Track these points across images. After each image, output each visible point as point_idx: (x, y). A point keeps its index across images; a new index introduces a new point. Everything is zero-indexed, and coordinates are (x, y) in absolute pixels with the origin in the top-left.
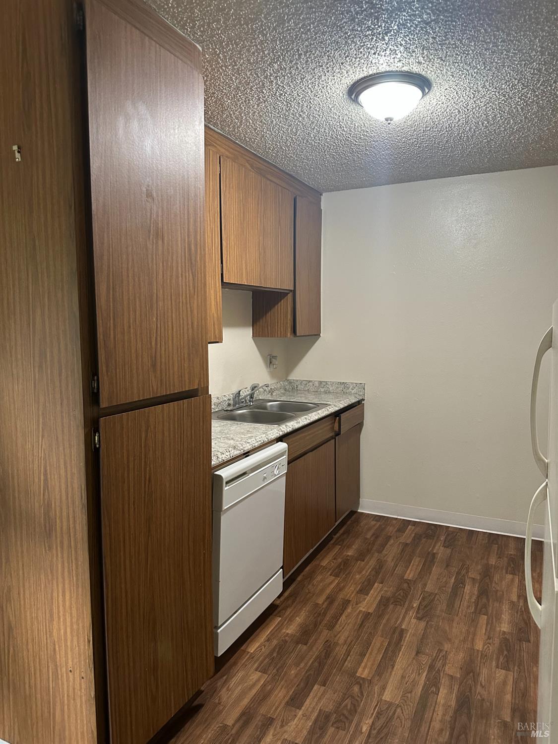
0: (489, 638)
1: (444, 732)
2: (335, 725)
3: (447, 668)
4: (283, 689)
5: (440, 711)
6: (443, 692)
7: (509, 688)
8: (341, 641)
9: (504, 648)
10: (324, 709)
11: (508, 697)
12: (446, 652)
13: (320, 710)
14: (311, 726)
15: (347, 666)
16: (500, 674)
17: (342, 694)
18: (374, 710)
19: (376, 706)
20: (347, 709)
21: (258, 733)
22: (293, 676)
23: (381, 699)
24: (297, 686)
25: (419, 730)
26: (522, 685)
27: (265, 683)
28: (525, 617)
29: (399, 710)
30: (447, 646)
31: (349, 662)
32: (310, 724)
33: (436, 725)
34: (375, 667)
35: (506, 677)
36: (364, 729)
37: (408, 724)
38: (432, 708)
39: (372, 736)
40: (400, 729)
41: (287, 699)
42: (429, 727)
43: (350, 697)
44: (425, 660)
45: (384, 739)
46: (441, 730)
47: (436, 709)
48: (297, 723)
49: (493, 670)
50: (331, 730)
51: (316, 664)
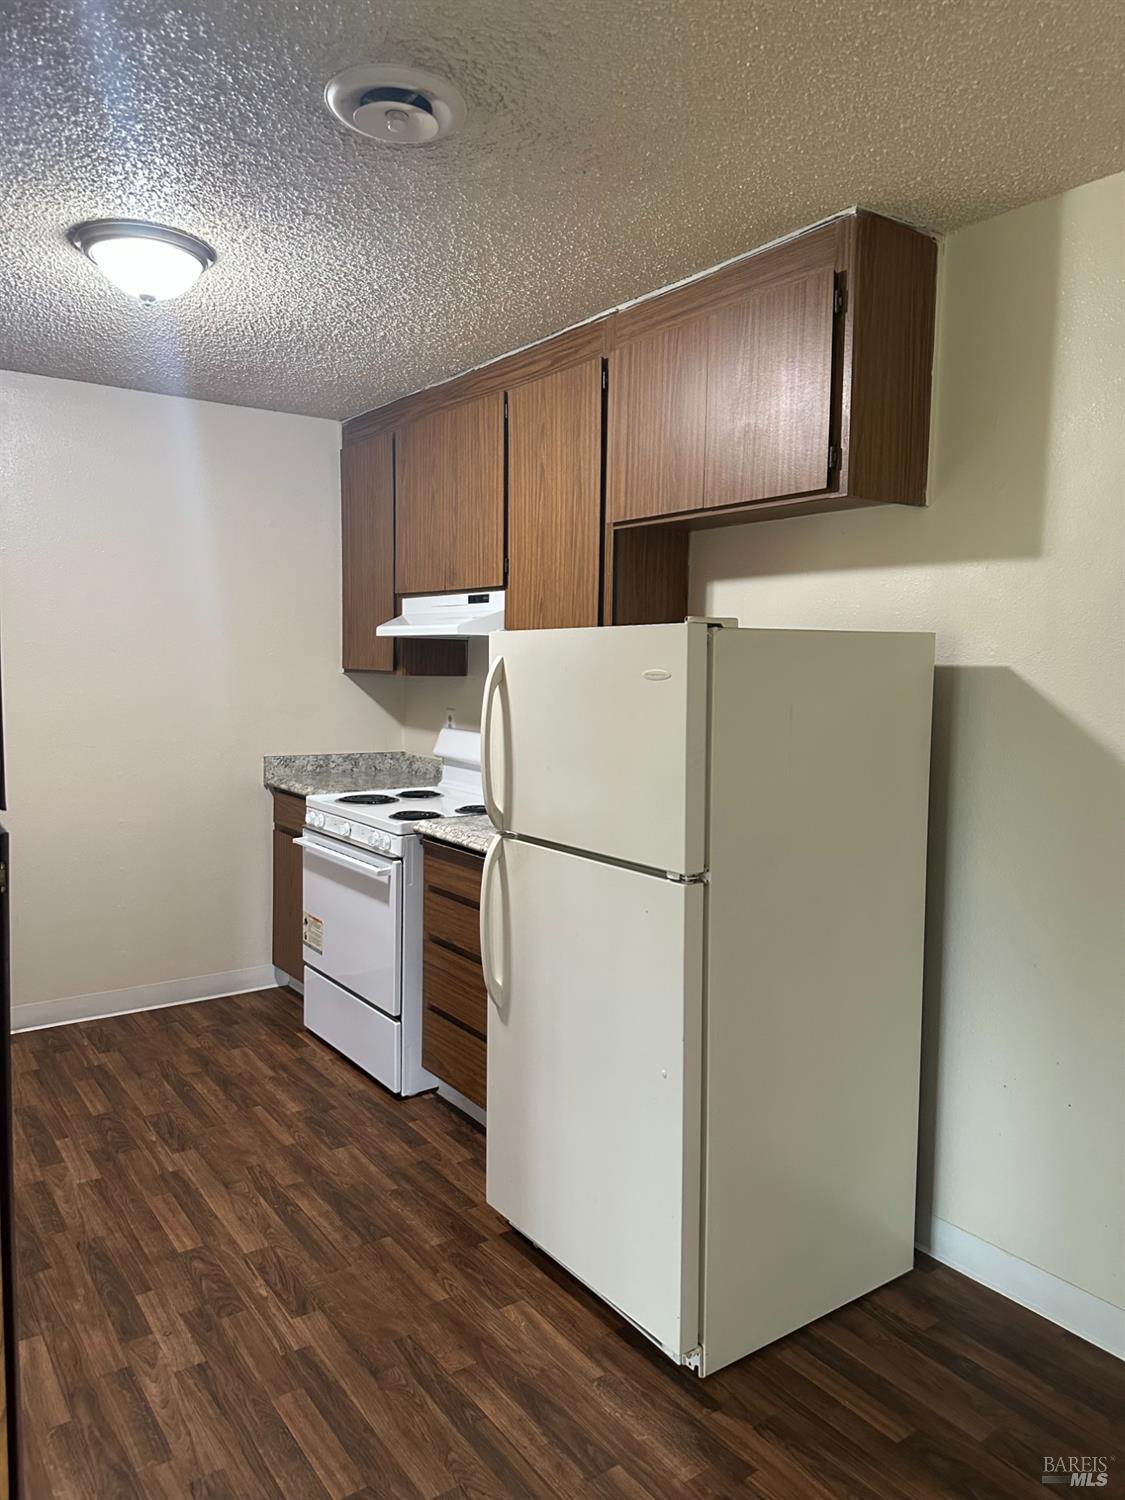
0: (289, 1127)
1: (350, 1237)
2: (223, 1314)
3: (278, 1179)
4: (91, 1332)
5: (323, 1222)
6: (304, 1204)
7: (364, 1160)
8: (101, 1232)
9: (317, 1127)
10: (186, 1311)
11: (373, 1168)
12: (259, 1166)
13: (180, 1315)
14: (193, 1336)
15: (151, 1253)
16: (341, 1153)
17: (187, 1282)
18: (250, 1268)
19: (247, 1264)
20: (216, 1291)
21: (128, 1395)
22: (85, 1309)
23: (245, 1254)
24: (109, 1315)
25: (323, 1253)
26: (372, 1151)
27: (51, 1347)
28: (305, 1086)
29: (279, 1251)
30: (253, 1160)
31: (147, 1246)
32: (189, 1335)
33: (335, 1236)
34: (191, 1229)
35: (350, 1153)
36: (264, 1293)
37: (305, 1254)
38: (313, 1226)
39: (281, 1292)
40: (304, 1266)
41: (114, 1337)
42: (331, 1243)
43: (203, 1278)
44: (243, 1187)
45: (298, 1285)
46: (346, 1237)
47: (318, 1224)
48: (170, 1347)
49: (330, 1153)
50: (226, 1322)
51: (101, 1277)
